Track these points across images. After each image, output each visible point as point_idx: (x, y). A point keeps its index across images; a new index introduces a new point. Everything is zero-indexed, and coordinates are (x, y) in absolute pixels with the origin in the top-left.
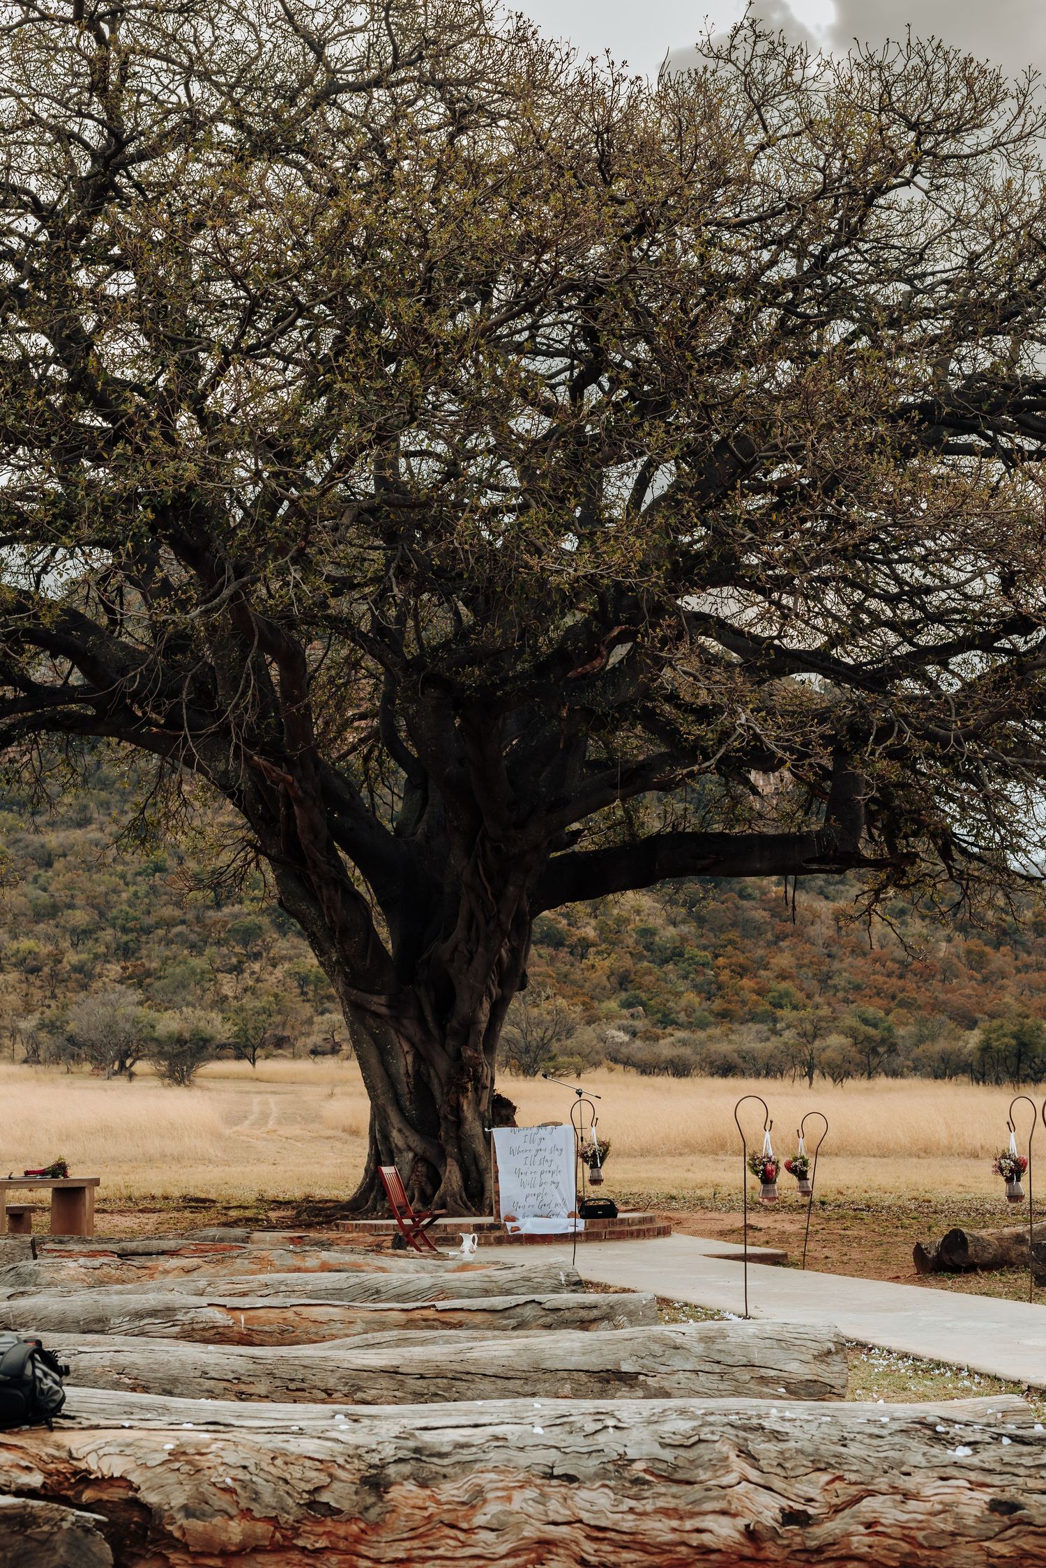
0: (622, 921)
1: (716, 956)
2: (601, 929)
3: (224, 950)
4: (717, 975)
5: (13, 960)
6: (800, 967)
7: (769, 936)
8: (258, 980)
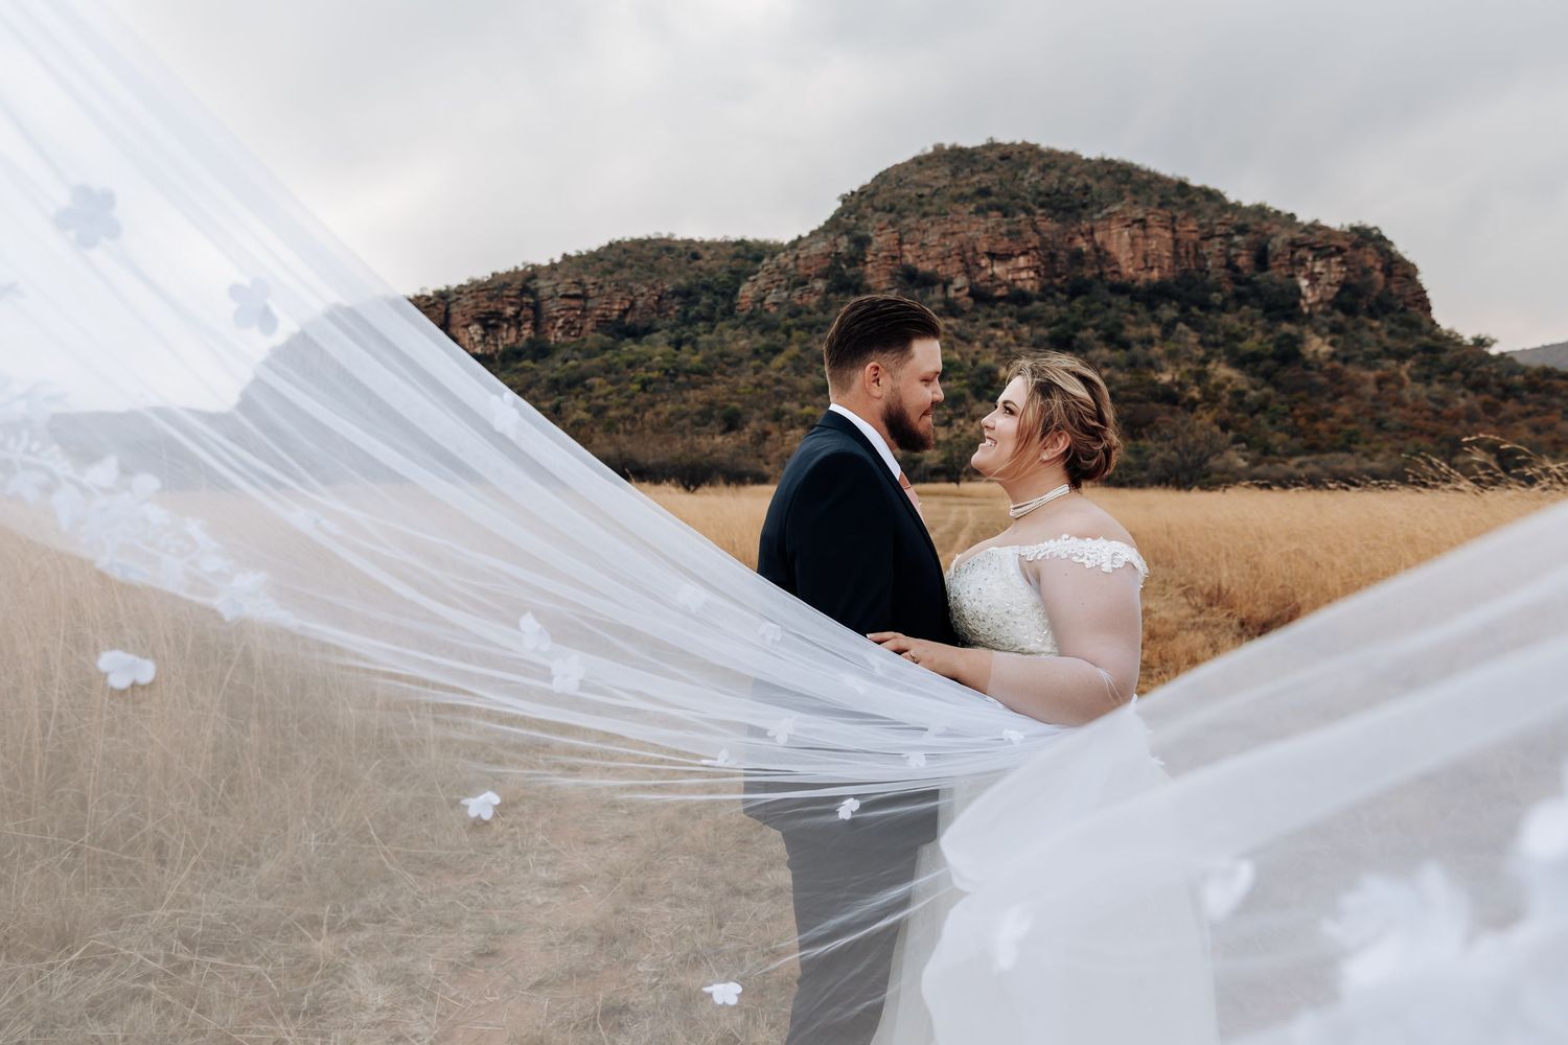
0: (1219, 387)
1: (1292, 410)
2: (1204, 392)
3: (940, 412)
4: (1295, 422)
5: (800, 421)
6: (1358, 415)
7: (1329, 395)
8: (963, 431)
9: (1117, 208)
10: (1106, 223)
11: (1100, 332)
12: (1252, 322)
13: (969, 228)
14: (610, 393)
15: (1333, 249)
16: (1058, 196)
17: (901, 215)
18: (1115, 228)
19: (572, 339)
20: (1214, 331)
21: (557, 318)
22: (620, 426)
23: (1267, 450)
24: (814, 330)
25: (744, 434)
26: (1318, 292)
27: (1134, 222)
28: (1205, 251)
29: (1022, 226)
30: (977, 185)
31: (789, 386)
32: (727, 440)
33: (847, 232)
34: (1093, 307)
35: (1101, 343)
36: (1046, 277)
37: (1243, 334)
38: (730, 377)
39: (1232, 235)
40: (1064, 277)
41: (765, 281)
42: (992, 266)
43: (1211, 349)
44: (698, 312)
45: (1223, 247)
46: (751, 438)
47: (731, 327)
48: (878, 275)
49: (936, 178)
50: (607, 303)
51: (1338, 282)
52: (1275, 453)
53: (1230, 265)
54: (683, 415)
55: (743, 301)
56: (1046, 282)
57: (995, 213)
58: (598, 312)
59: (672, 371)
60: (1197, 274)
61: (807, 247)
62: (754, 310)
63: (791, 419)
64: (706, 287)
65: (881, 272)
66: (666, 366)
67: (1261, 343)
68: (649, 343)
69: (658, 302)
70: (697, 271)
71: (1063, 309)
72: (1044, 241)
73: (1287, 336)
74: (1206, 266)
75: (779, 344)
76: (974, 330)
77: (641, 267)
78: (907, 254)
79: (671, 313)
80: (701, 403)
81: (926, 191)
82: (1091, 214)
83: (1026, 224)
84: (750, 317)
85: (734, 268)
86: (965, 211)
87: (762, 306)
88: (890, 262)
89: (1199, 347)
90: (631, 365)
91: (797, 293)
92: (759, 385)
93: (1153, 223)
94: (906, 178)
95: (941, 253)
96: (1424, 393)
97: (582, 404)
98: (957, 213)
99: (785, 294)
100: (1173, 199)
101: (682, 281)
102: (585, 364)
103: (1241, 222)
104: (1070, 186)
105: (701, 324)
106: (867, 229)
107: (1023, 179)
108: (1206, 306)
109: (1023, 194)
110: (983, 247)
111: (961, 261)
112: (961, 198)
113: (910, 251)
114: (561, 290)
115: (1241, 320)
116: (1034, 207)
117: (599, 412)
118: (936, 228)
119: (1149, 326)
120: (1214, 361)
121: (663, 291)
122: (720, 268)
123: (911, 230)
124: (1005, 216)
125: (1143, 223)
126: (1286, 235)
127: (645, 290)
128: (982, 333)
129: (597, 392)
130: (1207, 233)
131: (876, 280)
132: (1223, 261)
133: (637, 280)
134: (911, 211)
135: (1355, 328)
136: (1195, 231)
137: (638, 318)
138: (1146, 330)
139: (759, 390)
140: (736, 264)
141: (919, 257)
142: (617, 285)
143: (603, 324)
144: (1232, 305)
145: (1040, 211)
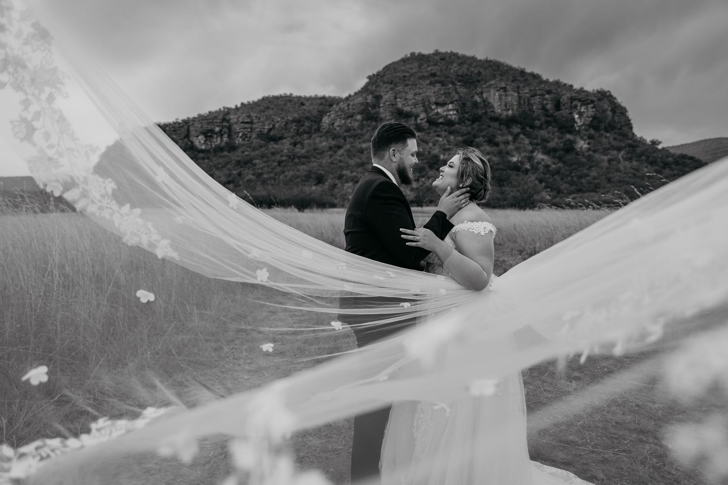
0: (539, 163)
1: (571, 173)
2: (532, 166)
4: (572, 179)
7: (587, 167)
9: (493, 82)
10: (488, 89)
11: (486, 138)
12: (553, 134)
13: (427, 91)
14: (264, 167)
15: (589, 101)
16: (467, 77)
17: (396, 85)
18: (492, 91)
19: (246, 142)
20: (536, 138)
21: (239, 133)
22: (269, 182)
23: (559, 191)
24: (357, 138)
25: (326, 185)
26: (582, 120)
27: (501, 88)
28: (532, 102)
29: (450, 91)
30: (430, 72)
31: (346, 163)
32: (317, 188)
33: (372, 93)
34: (482, 127)
35: (486, 144)
36: (462, 114)
37: (549, 140)
38: (319, 159)
39: (544, 95)
40: (469, 114)
41: (334, 116)
42: (437, 109)
43: (535, 146)
44: (304, 130)
45: (541, 100)
46: (328, 187)
47: (318, 137)
48: (386, 113)
49: (411, 68)
50: (262, 126)
51: (592, 116)
52: (563, 193)
53: (544, 108)
54: (297, 177)
55: (324, 124)
56: (461, 116)
57: (438, 85)
58: (258, 130)
59: (292, 157)
60: (529, 112)
61: (354, 100)
62: (330, 128)
63: (347, 178)
64: (307, 118)
65: (387, 112)
66: (289, 154)
67: (557, 144)
68: (282, 144)
69: (285, 125)
70: (303, 111)
71: (469, 128)
72: (460, 97)
73: (569, 140)
74: (533, 109)
75: (341, 144)
76: (429, 138)
77: (278, 109)
78: (399, 103)
79: (292, 130)
80: (305, 171)
81: (407, 74)
82: (481, 85)
83: (452, 90)
84: (327, 132)
85: (320, 109)
86: (425, 84)
87: (333, 127)
88: (391, 107)
89: (530, 145)
90: (273, 154)
91: (349, 121)
92: (332, 163)
93: (509, 89)
94: (398, 68)
95: (413, 103)
96: (629, 166)
97: (251, 172)
98: (421, 84)
99: (343, 122)
100: (518, 78)
101: (296, 115)
102: (253, 154)
103: (548, 89)
104: (472, 72)
105: (305, 135)
106: (380, 91)
107: (451, 69)
108: (532, 127)
109: (451, 76)
110: (433, 100)
111: (423, 106)
112: (423, 78)
113: (400, 102)
114: (240, 120)
115: (548, 133)
116: (456, 82)
117: (259, 175)
118: (412, 91)
119: (507, 136)
120: (536, 152)
121: (288, 120)
122: (314, 109)
123: (400, 92)
124: (443, 86)
125: (505, 89)
126: (568, 95)
127: (279, 119)
128: (433, 139)
129: (257, 167)
130: (534, 94)
131: (384, 115)
132: (540, 106)
133: (275, 115)
134: (400, 83)
135: (599, 137)
136: (528, 93)
137: (276, 132)
138: (506, 137)
139: (332, 165)
140: (321, 108)
141: (404, 104)
142: (266, 117)
143: (260, 135)
144: (544, 126)
145: (459, 84)
